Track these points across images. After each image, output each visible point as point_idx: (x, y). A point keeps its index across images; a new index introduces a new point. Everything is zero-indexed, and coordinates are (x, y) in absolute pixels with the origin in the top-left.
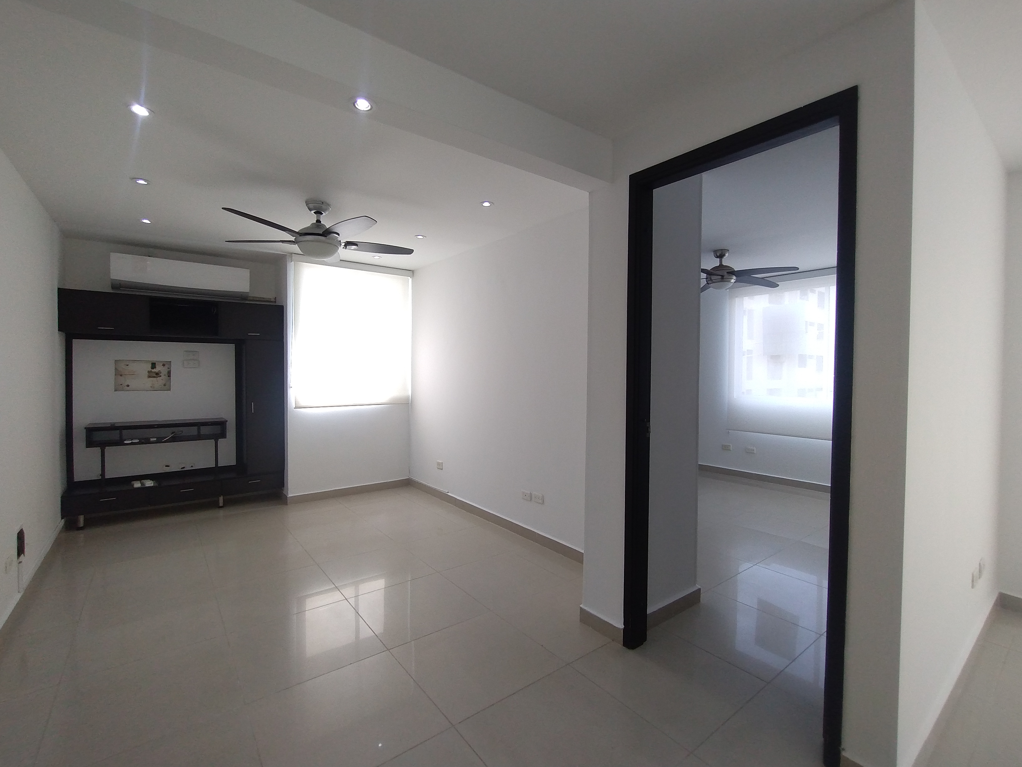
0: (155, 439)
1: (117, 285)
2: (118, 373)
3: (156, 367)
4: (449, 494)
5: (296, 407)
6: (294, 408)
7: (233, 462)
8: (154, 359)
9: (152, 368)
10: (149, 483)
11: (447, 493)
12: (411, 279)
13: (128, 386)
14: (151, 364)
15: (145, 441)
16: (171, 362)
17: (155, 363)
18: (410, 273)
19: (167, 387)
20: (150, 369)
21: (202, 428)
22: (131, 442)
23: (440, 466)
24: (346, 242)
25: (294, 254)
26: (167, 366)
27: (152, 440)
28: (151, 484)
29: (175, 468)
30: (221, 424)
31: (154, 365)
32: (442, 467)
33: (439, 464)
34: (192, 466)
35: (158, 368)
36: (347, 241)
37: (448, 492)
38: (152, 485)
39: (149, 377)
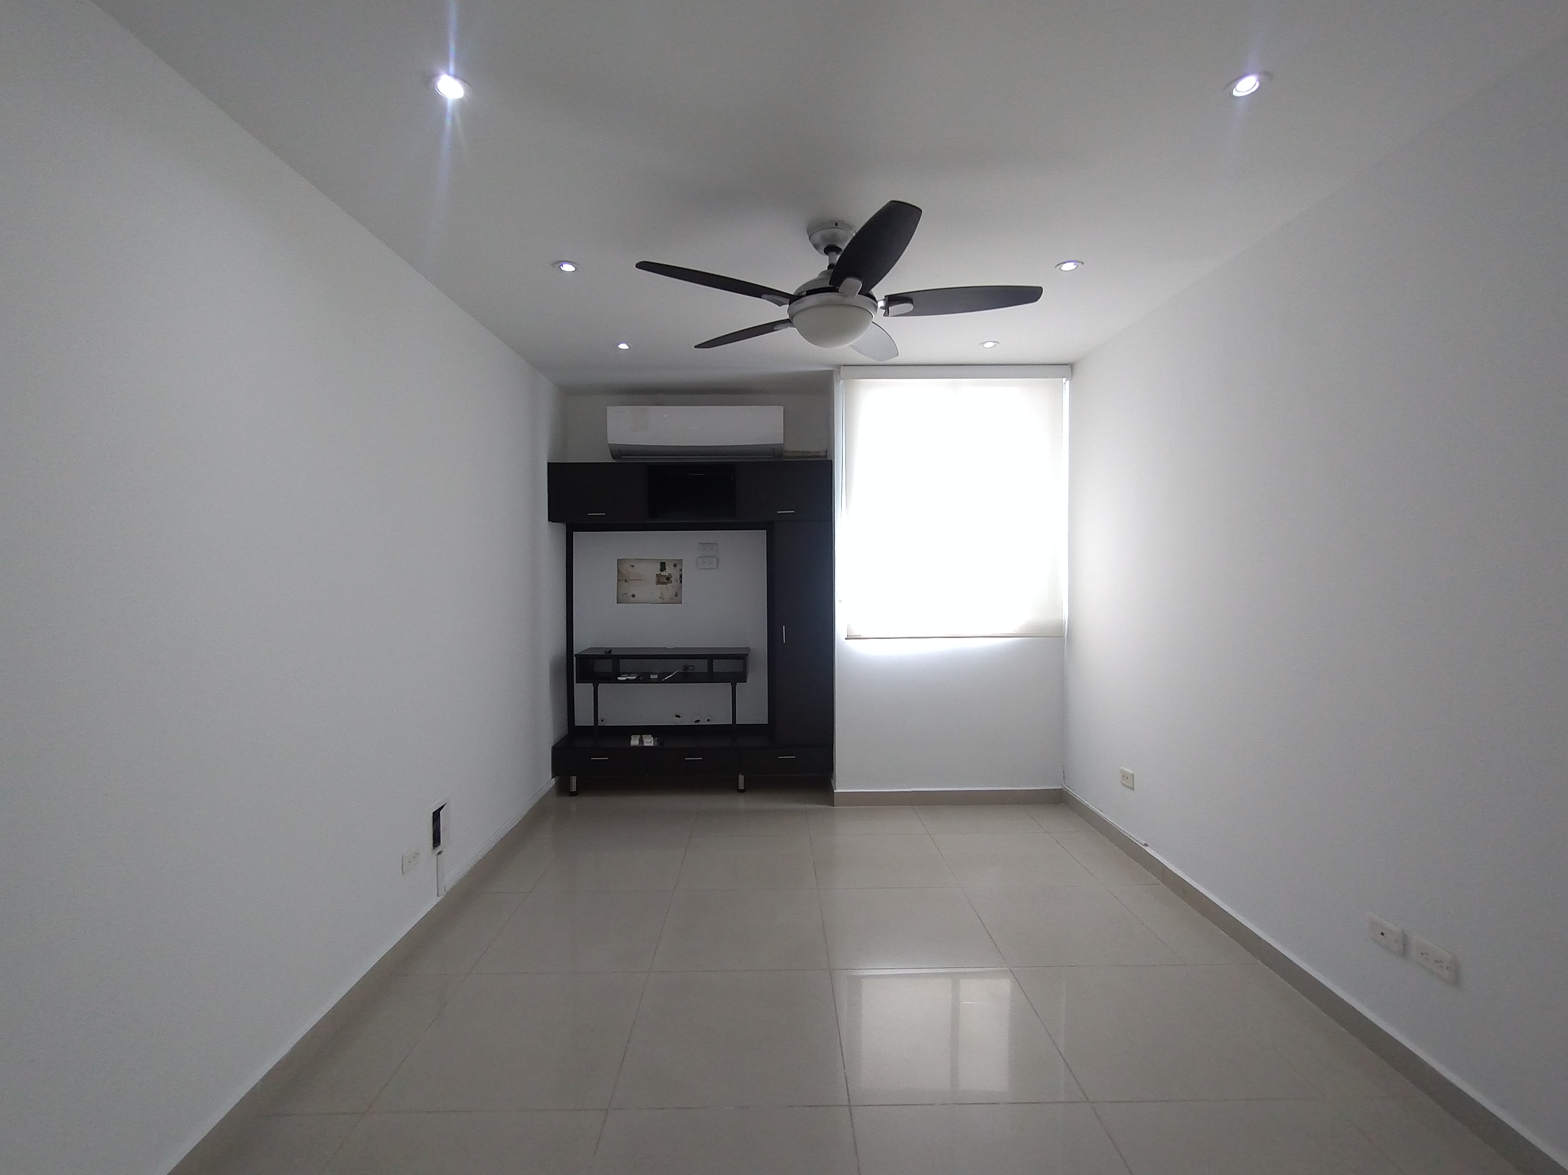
0: (656, 677)
1: (619, 452)
2: (622, 578)
3: (665, 569)
4: (1147, 849)
5: (849, 637)
6: (846, 639)
7: (762, 719)
8: (664, 557)
9: (662, 570)
10: (649, 741)
11: (1142, 846)
12: (1068, 382)
13: (634, 596)
14: (660, 563)
15: (643, 678)
16: (682, 560)
17: (665, 563)
18: (1068, 368)
19: (677, 598)
20: (659, 572)
21: (716, 662)
22: (625, 678)
23: (1128, 781)
24: (887, 298)
25: (844, 365)
26: (678, 567)
27: (652, 677)
28: (651, 742)
29: (687, 720)
30: (741, 657)
31: (663, 566)
32: (1133, 784)
33: (1125, 776)
34: (708, 720)
35: (669, 570)
36: (886, 294)
37: (1146, 845)
38: (652, 744)
39: (658, 583)
